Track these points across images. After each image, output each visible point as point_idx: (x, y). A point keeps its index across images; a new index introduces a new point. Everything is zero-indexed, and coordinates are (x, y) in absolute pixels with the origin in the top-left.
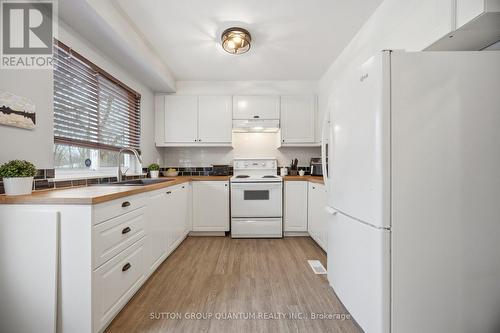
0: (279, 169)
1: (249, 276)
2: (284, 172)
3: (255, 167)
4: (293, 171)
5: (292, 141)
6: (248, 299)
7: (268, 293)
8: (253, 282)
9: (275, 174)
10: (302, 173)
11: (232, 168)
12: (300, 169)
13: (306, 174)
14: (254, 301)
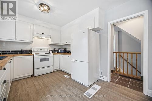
0: (49, 51)
1: (50, 85)
2: (51, 52)
3: (41, 51)
4: (54, 52)
5: (54, 43)
6: (55, 91)
7: (60, 87)
8: (53, 86)
9: (48, 53)
10: (56, 52)
11: (31, 51)
12: (56, 51)
13: (57, 52)
14: (58, 91)
